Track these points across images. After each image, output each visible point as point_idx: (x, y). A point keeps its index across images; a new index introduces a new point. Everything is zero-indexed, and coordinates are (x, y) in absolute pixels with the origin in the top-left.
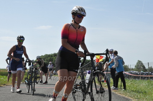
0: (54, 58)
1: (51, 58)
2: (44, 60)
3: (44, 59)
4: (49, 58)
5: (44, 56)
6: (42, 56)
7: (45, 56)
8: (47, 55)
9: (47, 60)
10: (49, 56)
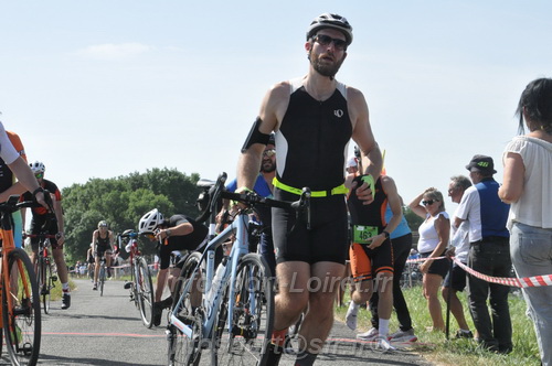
0: (132, 196)
1: (117, 198)
2: (87, 208)
3: (85, 202)
4: (107, 198)
5: (83, 188)
6: (75, 186)
7: (89, 186)
8: (98, 182)
9: (99, 207)
10: (109, 186)
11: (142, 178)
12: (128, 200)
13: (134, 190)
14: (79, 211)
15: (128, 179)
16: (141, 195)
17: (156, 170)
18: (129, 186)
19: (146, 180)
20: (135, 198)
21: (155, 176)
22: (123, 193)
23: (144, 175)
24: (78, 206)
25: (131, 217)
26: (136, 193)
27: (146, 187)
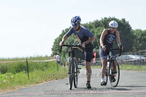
11: (99, 22)
12: (94, 32)
13: (96, 28)
14: (73, 39)
15: (93, 23)
16: (100, 30)
17: (106, 18)
18: (94, 26)
19: (101, 23)
20: (97, 31)
21: (105, 21)
22: (92, 29)
23: (100, 21)
24: (72, 36)
25: (96, 40)
26: (97, 29)
27: (102, 26)
